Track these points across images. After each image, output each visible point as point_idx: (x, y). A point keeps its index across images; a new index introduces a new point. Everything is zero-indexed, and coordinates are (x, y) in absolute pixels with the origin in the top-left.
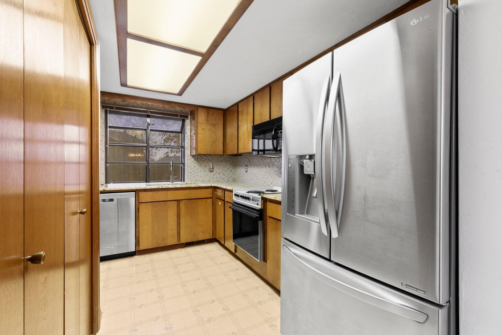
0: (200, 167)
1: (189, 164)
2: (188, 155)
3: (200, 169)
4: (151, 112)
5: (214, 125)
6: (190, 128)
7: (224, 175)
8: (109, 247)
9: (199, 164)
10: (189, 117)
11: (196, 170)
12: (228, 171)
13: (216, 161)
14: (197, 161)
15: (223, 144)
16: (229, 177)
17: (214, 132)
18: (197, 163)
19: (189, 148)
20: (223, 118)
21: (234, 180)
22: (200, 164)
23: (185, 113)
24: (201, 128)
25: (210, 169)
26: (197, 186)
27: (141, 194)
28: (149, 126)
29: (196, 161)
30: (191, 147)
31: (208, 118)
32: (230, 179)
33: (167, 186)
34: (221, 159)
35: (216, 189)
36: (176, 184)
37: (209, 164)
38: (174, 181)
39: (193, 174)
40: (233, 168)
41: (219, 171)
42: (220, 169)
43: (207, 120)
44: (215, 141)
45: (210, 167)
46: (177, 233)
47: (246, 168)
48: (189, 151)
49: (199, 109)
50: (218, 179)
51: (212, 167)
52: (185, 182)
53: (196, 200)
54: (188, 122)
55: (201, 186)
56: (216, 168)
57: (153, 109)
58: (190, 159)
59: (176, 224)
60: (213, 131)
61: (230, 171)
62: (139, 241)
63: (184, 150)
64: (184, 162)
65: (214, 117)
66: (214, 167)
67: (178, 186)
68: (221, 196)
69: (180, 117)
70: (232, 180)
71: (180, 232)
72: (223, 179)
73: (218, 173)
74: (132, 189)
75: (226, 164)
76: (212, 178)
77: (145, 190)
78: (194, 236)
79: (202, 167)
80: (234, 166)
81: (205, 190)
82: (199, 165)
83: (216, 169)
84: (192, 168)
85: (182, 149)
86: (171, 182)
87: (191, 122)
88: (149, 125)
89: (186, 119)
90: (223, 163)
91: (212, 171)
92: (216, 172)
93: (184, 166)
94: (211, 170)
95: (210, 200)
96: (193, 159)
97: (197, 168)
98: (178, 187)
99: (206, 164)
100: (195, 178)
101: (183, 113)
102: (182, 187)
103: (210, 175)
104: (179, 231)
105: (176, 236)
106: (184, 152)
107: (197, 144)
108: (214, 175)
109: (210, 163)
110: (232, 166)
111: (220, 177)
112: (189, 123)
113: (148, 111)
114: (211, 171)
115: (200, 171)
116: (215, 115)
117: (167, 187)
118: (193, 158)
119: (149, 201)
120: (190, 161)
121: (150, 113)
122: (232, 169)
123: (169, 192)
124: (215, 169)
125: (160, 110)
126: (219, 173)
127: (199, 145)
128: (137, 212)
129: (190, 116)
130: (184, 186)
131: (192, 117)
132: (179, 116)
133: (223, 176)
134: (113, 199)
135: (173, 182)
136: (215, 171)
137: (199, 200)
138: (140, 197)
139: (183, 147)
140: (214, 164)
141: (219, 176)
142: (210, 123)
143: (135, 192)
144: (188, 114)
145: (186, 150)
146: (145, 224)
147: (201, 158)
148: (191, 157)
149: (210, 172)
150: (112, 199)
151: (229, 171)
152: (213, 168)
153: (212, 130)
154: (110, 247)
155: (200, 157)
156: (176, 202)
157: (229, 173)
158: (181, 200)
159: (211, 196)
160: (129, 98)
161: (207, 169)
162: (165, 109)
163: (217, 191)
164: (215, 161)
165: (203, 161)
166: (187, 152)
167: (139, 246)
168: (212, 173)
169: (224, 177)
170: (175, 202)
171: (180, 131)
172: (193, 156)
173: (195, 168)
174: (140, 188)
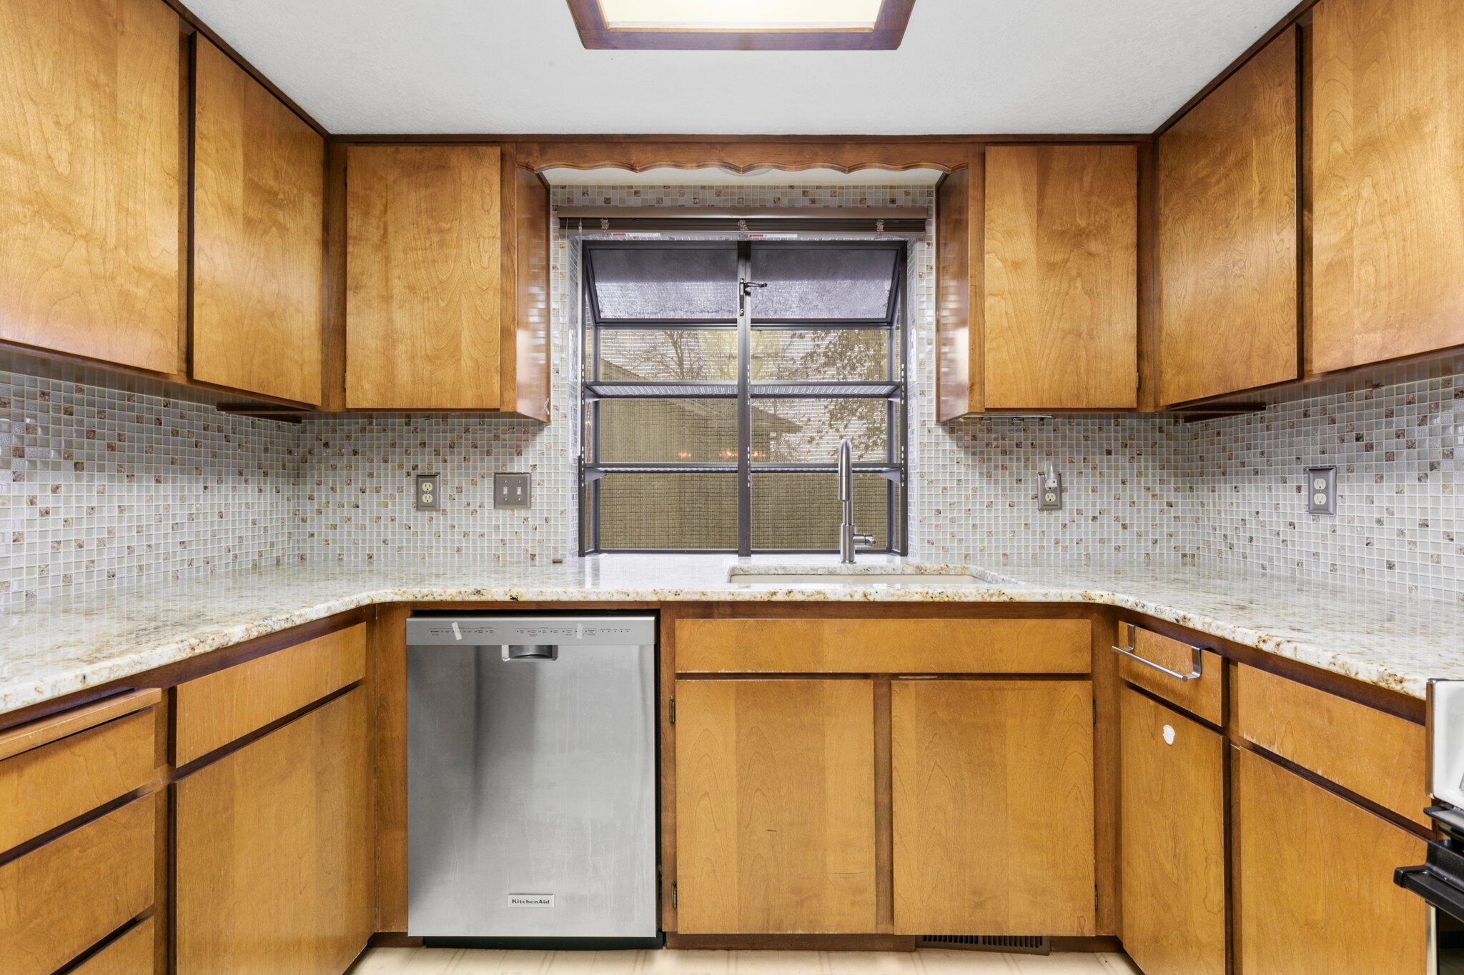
0: (988, 482)
1: (930, 466)
2: (923, 424)
3: (988, 491)
4: (752, 224)
5: (1077, 238)
6: (933, 284)
7: (1124, 527)
8: (538, 898)
9: (981, 468)
10: (932, 229)
11: (967, 497)
12: (1146, 503)
13: (1079, 453)
14: (974, 454)
15: (1135, 344)
16: (1155, 542)
17: (1079, 275)
18: (973, 460)
19: (930, 385)
20: (1134, 192)
21: (1184, 556)
22: (988, 467)
23: (913, 210)
24: (1004, 261)
25: (1045, 492)
26: (991, 596)
27: (687, 630)
28: (748, 299)
29: (966, 453)
30: (938, 379)
31: (1041, 196)
32: (1161, 548)
33: (819, 593)
34: (1108, 439)
35: (1123, 626)
36: (867, 573)
37: (1034, 467)
38: (858, 552)
39: (952, 520)
40: (1176, 489)
41: (1094, 504)
42: (1101, 497)
43: (1040, 213)
44: (1084, 328)
45: (1044, 481)
46: (873, 869)
47: (1320, 483)
48: (930, 401)
49: (992, 152)
50: (1086, 547)
51: (1055, 485)
52: (910, 558)
53: (990, 683)
54: (923, 256)
55: (1017, 599)
56: (1079, 489)
57: (763, 209)
58: (937, 444)
59: (868, 813)
60: (1074, 273)
61: (1161, 504)
62: (675, 885)
63: (905, 398)
64: (906, 459)
65: (1081, 186)
66: (1066, 484)
67: (881, 591)
68: (1183, 688)
69: (886, 229)
70: (1175, 558)
71: (892, 865)
72: (1117, 549)
73: (1090, 515)
74: (638, 599)
75: (1139, 467)
76: (1057, 542)
77: (706, 609)
78: (979, 905)
79: (996, 481)
80: (1185, 475)
81: (1046, 622)
82: (981, 474)
83: (1079, 497)
84: (945, 488)
85: (897, 400)
86: (844, 562)
87: (942, 250)
88: (748, 294)
89: (914, 243)
90: (1116, 460)
91: (1058, 506)
92: (1079, 512)
93: (905, 480)
94: (1051, 497)
95: (1076, 690)
96: (948, 444)
97: (974, 490)
98: (879, 598)
99: (1018, 468)
100: (960, 541)
101: (901, 209)
102: (902, 599)
103: (1041, 525)
104: (885, 857)
105: (872, 889)
106: (905, 409)
107: (982, 354)
108: (1064, 526)
109: (1041, 459)
110: (1176, 475)
111: (1102, 541)
112: (929, 259)
113: (738, 219)
114: (1047, 507)
115: (990, 505)
116: (1087, 180)
117: (820, 598)
118: (951, 438)
119: (723, 671)
120: (937, 451)
121: (750, 230)
122: (1176, 497)
123: (830, 627)
124: (1071, 497)
125: (791, 209)
126: (1094, 518)
127: (989, 358)
128: (665, 724)
129: (934, 221)
130: (915, 591)
131: (943, 227)
132: (880, 226)
133: (1116, 533)
134: (556, 647)
135: (851, 562)
136: (1072, 503)
137: (1002, 683)
138: (679, 647)
139: (900, 389)
140: (1064, 467)
141: (1094, 533)
142: (1057, 227)
143: (653, 618)
144: (927, 210)
145: (914, 404)
146: (706, 794)
147: (996, 439)
148: (940, 431)
149: (1041, 510)
150: (550, 647)
151: (1154, 504)
152: (1060, 490)
153: (1069, 265)
154: (543, 898)
155: (989, 431)
156: (867, 687)
157: (1154, 518)
158: (895, 676)
159: (1080, 663)
160: (650, 147)
161: (1026, 496)
162: (813, 201)
163: (1132, 640)
164: (1071, 453)
165: (1004, 453)
166: (921, 409)
167: (675, 907)
168: (1057, 518)
169: (1124, 540)
170: (861, 683)
171: (882, 315)
172: (951, 426)
173: (959, 489)
174: (678, 598)
